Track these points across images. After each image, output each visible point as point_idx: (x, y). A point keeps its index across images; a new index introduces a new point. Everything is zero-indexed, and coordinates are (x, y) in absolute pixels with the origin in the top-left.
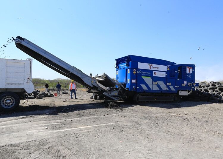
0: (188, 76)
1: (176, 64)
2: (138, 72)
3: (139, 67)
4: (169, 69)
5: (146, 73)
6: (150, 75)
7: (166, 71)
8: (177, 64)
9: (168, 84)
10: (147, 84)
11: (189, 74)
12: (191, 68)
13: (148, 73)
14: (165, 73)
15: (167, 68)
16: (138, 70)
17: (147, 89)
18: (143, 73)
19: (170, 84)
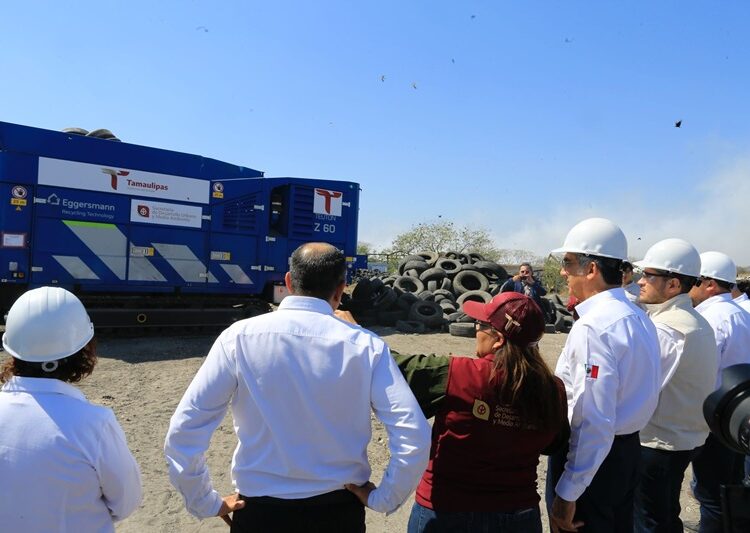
0: (321, 228)
1: (260, 174)
2: (37, 200)
3: (42, 180)
4: (219, 195)
5: (90, 206)
6: (111, 217)
7: (207, 202)
8: (266, 176)
9: (215, 256)
10: (96, 253)
11: (325, 220)
12: (337, 196)
13: (103, 207)
14: (200, 209)
15: (212, 190)
16: (35, 189)
17: (93, 276)
18: (72, 205)
19: (227, 256)
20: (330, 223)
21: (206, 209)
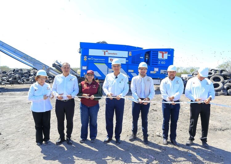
0: (161, 63)
1: (141, 48)
2: (89, 59)
3: (90, 54)
4: (130, 55)
5: (100, 59)
6: (104, 62)
7: (127, 57)
8: (144, 49)
9: (129, 71)
10: (101, 70)
11: (161, 60)
12: (166, 53)
13: (102, 60)
14: (125, 59)
15: (128, 54)
16: (89, 57)
17: (100, 76)
18: (96, 59)
19: (132, 71)
20: (163, 61)
21: (127, 59)
